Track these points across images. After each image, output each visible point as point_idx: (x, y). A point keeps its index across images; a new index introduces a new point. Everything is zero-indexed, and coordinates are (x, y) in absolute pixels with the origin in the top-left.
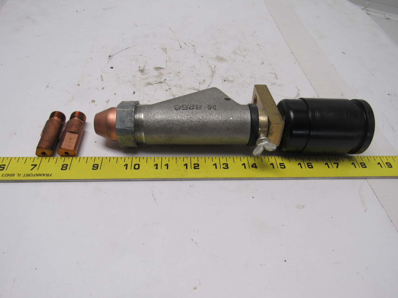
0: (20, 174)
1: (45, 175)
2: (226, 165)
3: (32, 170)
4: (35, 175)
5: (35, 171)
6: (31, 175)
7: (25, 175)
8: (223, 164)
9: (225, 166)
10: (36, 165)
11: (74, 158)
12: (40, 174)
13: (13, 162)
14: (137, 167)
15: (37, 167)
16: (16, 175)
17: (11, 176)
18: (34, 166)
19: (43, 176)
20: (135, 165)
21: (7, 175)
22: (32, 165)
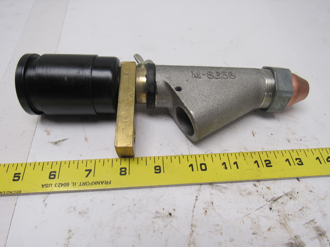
0: (75, 183)
1: (103, 182)
2: (299, 160)
3: (87, 176)
4: (92, 183)
5: (91, 178)
6: (88, 183)
7: (81, 184)
8: (296, 159)
9: (299, 162)
10: (90, 171)
11: (131, 160)
12: (98, 182)
13: (64, 167)
14: (203, 167)
15: (92, 172)
16: (71, 185)
17: (65, 185)
18: (88, 172)
19: (102, 184)
20: (201, 165)
21: (60, 185)
22: (86, 170)
